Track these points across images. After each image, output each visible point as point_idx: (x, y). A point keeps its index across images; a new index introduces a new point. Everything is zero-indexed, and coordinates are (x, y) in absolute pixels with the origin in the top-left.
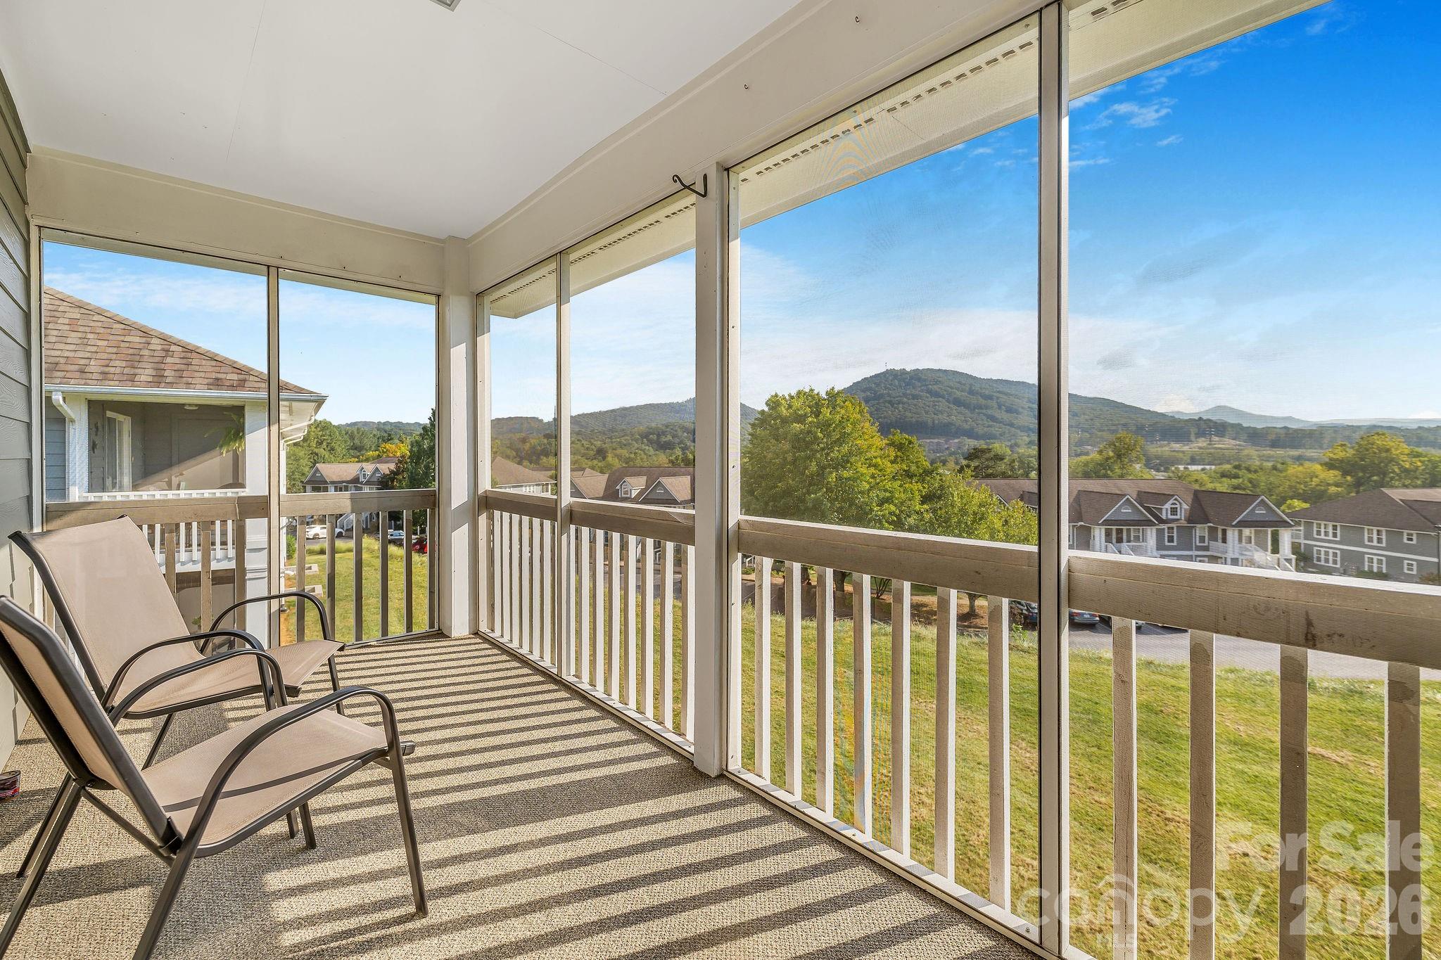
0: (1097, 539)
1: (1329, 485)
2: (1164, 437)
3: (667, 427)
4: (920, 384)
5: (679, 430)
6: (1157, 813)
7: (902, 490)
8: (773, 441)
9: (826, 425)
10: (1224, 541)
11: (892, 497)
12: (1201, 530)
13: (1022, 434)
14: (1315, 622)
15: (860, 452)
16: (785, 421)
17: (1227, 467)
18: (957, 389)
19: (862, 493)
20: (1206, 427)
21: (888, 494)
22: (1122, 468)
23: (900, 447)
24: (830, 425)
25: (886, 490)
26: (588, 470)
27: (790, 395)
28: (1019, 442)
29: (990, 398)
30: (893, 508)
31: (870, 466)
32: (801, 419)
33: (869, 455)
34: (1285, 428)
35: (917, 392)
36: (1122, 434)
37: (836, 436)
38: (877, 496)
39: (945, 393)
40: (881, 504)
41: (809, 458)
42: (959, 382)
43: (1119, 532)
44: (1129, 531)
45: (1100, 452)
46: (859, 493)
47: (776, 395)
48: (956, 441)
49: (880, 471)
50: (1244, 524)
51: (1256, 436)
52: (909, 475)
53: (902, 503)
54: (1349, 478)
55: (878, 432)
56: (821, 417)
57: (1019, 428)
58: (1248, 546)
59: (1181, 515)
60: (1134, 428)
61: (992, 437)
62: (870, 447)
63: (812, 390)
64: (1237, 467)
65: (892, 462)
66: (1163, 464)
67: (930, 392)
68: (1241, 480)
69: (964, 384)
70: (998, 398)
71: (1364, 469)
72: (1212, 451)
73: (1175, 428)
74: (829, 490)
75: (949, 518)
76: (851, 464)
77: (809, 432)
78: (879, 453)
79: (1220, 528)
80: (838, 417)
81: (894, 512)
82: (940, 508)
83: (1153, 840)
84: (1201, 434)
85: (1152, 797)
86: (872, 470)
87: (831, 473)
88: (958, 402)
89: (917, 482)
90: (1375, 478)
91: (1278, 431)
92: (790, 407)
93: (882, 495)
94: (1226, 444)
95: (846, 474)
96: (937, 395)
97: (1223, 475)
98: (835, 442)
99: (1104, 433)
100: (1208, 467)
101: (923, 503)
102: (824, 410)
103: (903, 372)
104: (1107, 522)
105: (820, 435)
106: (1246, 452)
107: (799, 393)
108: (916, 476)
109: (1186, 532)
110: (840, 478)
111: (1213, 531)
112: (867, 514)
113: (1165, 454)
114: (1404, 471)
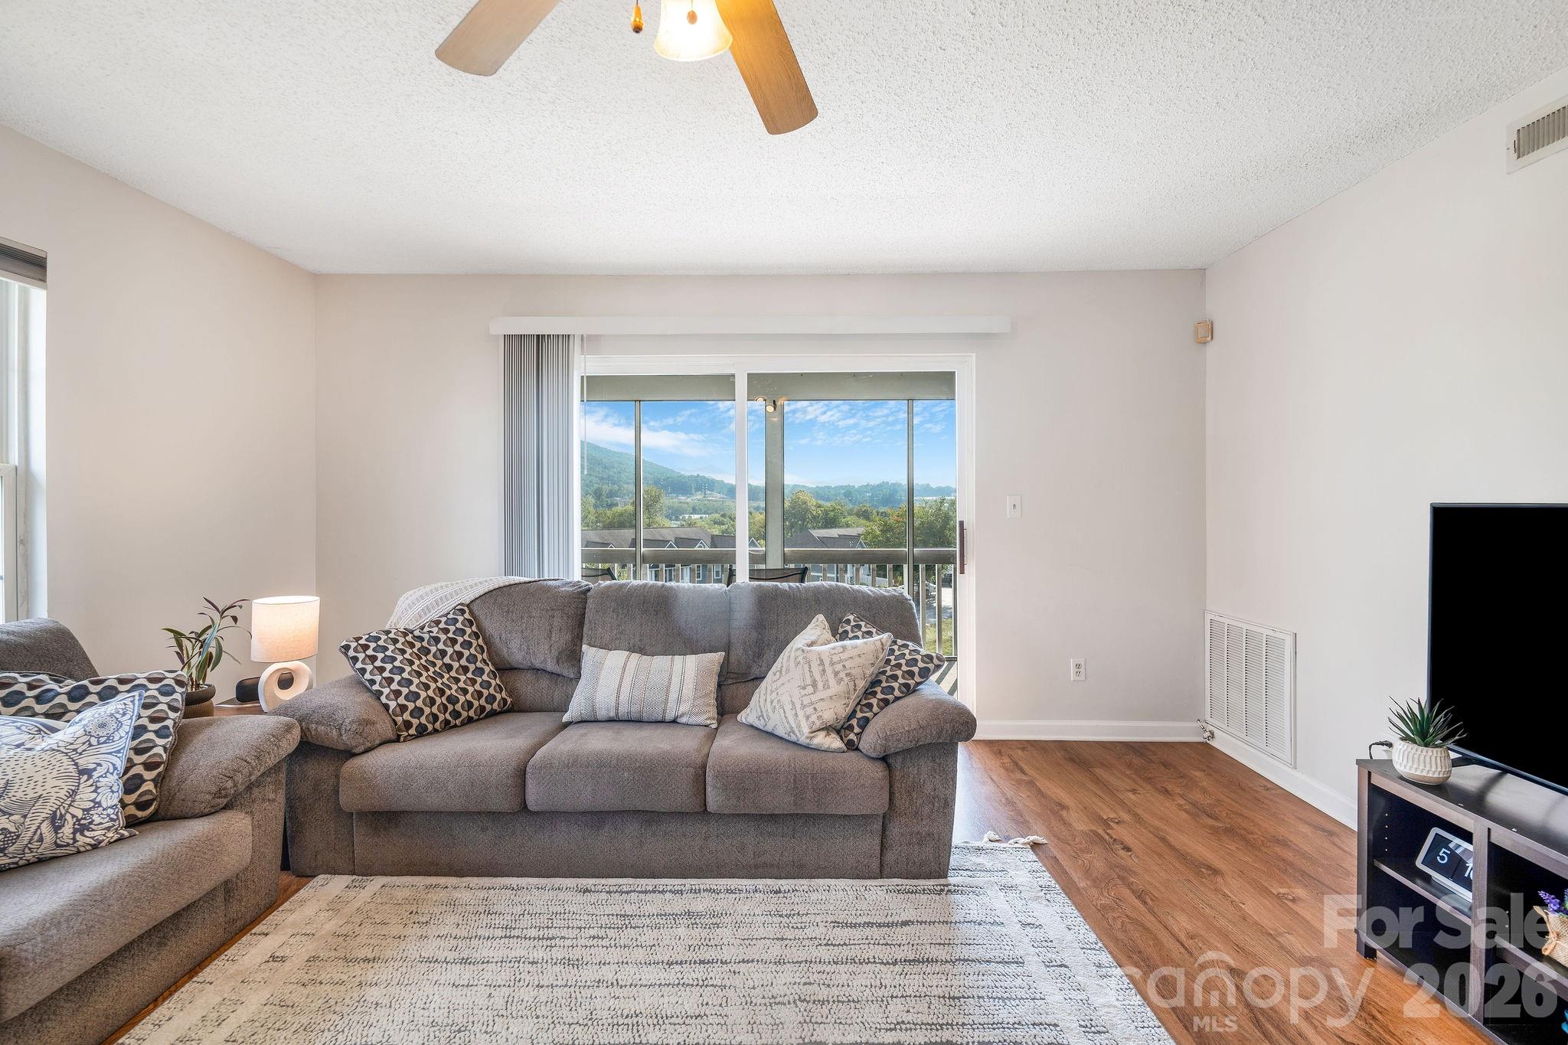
2: (674, 491)
17: (717, 516)
20: (703, 484)
71: (794, 515)
72: (706, 502)
73: (681, 486)
84: (698, 489)
97: (715, 523)
100: (705, 516)
113: (676, 505)
114: (814, 517)
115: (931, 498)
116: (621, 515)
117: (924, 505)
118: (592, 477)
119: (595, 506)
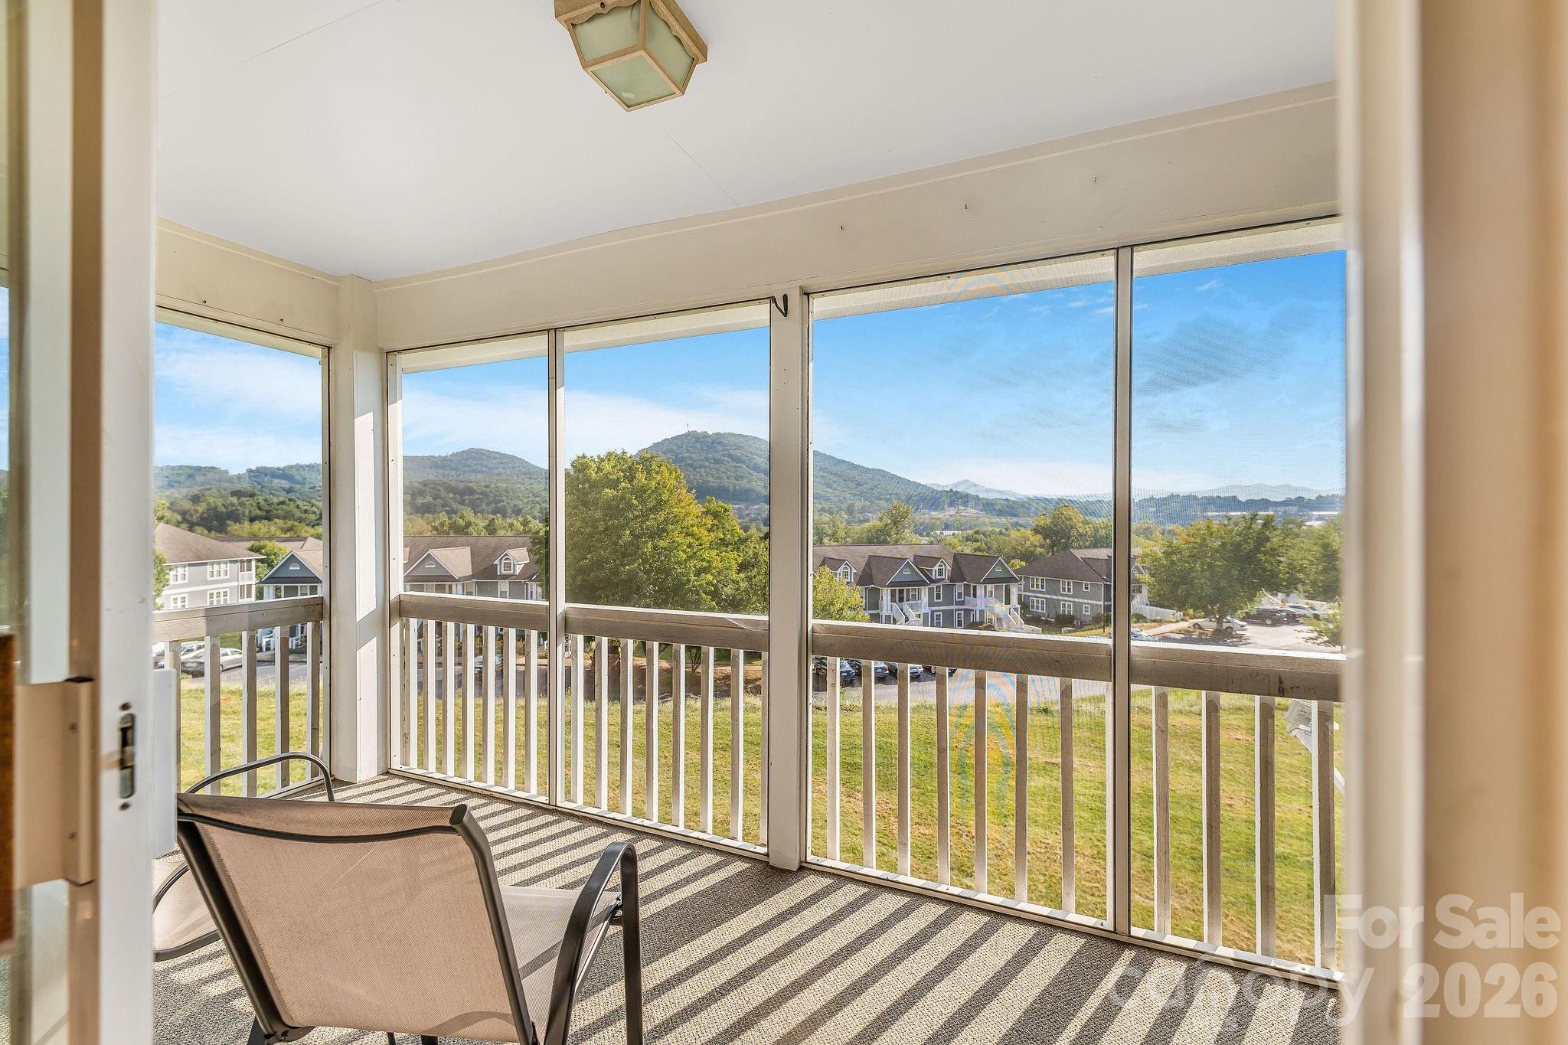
0: (885, 598)
1: (1035, 546)
2: (926, 506)
3: (425, 485)
4: (721, 449)
5: (442, 489)
6: (966, 833)
7: (719, 559)
9: (640, 493)
10: (975, 596)
11: (710, 566)
12: (959, 588)
14: (1285, 680)
15: (676, 520)
16: (595, 485)
17: (970, 532)
18: (757, 455)
19: (679, 563)
20: (957, 498)
21: (705, 564)
22: (896, 534)
23: (716, 515)
24: (645, 492)
25: (703, 560)
26: (310, 539)
27: (599, 457)
30: (711, 578)
31: (687, 534)
32: (614, 484)
33: (685, 524)
34: (1007, 499)
35: (719, 457)
36: (895, 502)
37: (651, 504)
38: (695, 566)
39: (746, 458)
40: (698, 574)
41: (623, 527)
43: (901, 592)
44: (907, 590)
45: (881, 519)
46: (676, 563)
47: (584, 457)
48: (756, 507)
49: (697, 540)
50: (988, 581)
51: (989, 506)
52: (724, 543)
53: (719, 573)
54: (1048, 540)
55: (696, 498)
56: (636, 482)
58: (990, 599)
59: (946, 575)
60: (904, 498)
62: (687, 514)
63: (624, 453)
64: (976, 532)
65: (709, 531)
66: (923, 530)
67: (730, 456)
68: (980, 544)
71: (1056, 533)
72: (958, 518)
73: (934, 499)
74: (645, 561)
76: (668, 534)
77: (623, 498)
78: (696, 521)
79: (972, 585)
80: (653, 483)
81: (711, 582)
82: (755, 576)
83: (967, 857)
84: (952, 504)
85: (960, 821)
86: (690, 539)
87: (646, 542)
88: (757, 468)
89: (732, 551)
90: (1063, 541)
91: (1002, 502)
92: (599, 469)
93: (699, 565)
94: (970, 512)
95: (662, 544)
96: (738, 460)
97: (968, 539)
98: (650, 510)
99: (881, 502)
100: (956, 532)
101: (739, 572)
102: (639, 475)
103: (705, 435)
104: (892, 584)
105: (635, 502)
106: (982, 519)
107: (610, 454)
108: (731, 544)
109: (949, 589)
110: (655, 548)
111: (967, 587)
112: (685, 585)
113: (927, 521)
114: (1081, 535)
115: (1239, 513)
116: (869, 531)
117: (1226, 522)
118: (846, 494)
119: (848, 522)
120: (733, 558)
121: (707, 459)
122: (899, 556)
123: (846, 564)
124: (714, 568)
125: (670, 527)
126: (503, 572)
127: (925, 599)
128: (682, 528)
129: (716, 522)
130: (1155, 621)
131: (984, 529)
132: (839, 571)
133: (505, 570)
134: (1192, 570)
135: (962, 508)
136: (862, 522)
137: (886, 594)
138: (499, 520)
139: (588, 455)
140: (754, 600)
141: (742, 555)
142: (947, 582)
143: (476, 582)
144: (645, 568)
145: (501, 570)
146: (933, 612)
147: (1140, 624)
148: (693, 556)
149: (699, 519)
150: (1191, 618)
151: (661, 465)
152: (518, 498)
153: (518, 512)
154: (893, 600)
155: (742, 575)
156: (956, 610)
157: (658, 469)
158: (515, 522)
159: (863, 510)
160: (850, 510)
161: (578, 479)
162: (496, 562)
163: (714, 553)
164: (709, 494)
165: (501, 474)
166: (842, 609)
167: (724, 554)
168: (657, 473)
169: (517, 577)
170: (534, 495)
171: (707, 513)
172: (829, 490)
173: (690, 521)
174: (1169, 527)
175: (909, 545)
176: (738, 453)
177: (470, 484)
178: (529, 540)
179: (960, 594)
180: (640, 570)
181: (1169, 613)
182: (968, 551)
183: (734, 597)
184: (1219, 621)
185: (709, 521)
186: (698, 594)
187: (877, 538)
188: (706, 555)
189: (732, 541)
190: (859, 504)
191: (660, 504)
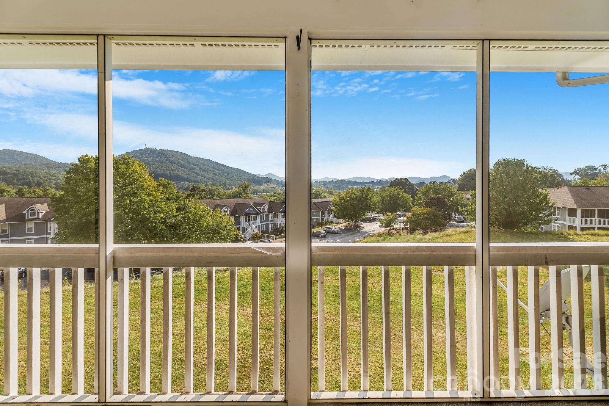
2: (255, 183)
4: (164, 156)
7: (167, 206)
8: (85, 182)
10: (277, 218)
11: (162, 210)
12: (271, 215)
13: (209, 181)
14: (547, 257)
15: (143, 189)
17: (273, 193)
18: (182, 160)
19: (145, 209)
20: (267, 180)
21: (159, 209)
22: (245, 194)
23: (164, 186)
24: (125, 175)
25: (158, 207)
28: (208, 184)
29: (196, 165)
30: (162, 215)
31: (150, 195)
33: (148, 190)
35: (162, 160)
36: (244, 182)
38: (153, 210)
39: (176, 161)
40: (155, 213)
42: (183, 157)
43: (249, 217)
44: (252, 217)
45: (238, 188)
46: (143, 209)
48: (182, 183)
49: (155, 198)
50: (282, 212)
51: (279, 184)
52: (169, 199)
53: (167, 213)
55: (154, 178)
57: (208, 178)
58: (283, 218)
59: (266, 210)
60: (247, 180)
61: (197, 181)
62: (149, 186)
64: (275, 193)
65: (161, 193)
66: (255, 192)
67: (169, 160)
68: (276, 198)
69: (185, 158)
70: (199, 166)
72: (269, 188)
73: (259, 180)
75: (190, 218)
76: (138, 195)
78: (154, 189)
79: (276, 213)
80: (130, 171)
84: (265, 182)
86: (151, 198)
87: (127, 199)
88: (182, 166)
89: (173, 203)
93: (156, 209)
94: (272, 186)
95: (135, 200)
96: (172, 162)
97: (272, 196)
98: (129, 183)
99: (238, 181)
101: (177, 212)
102: (121, 166)
103: (155, 150)
104: (245, 214)
105: (119, 179)
106: (277, 188)
108: (172, 199)
109: (267, 215)
110: (131, 202)
111: (274, 214)
112: (148, 219)
113: (256, 189)
116: (233, 193)
118: (223, 178)
119: (224, 190)
120: (174, 206)
121: (156, 161)
122: (248, 203)
123: (226, 207)
124: (164, 211)
125: (140, 192)
126: (30, 217)
127: (258, 220)
128: (146, 192)
129: (164, 189)
130: (337, 223)
131: (277, 192)
132: (223, 210)
133: (31, 216)
134: (348, 205)
135: (269, 184)
136: (229, 189)
137: (243, 219)
138: (26, 189)
139: (89, 155)
140: (184, 224)
141: (178, 204)
142: (267, 213)
143: (9, 223)
144: (125, 212)
145: (28, 216)
146: (261, 225)
147: (332, 225)
148: (153, 205)
149: (155, 188)
150: (347, 222)
151: (134, 162)
152: (40, 177)
153: (39, 184)
154: (246, 221)
155: (178, 213)
156: (270, 223)
157: (132, 164)
158: (37, 190)
159: (230, 185)
160: (225, 185)
161: (82, 167)
162: (25, 212)
163: (164, 204)
164: (160, 177)
165: (27, 164)
166: (225, 226)
167: (169, 204)
168: (132, 166)
169: (40, 219)
170: (50, 175)
171: (160, 185)
172: (215, 176)
173: (151, 189)
174: (338, 191)
175: (251, 199)
176: (172, 159)
177: (5, 169)
178: (48, 199)
179: (272, 217)
180: (123, 213)
181: (341, 220)
182: (272, 200)
183: (174, 223)
184: (355, 222)
185: (161, 189)
186: (155, 223)
187: (236, 196)
188: (160, 205)
189: (173, 198)
190: (228, 182)
191: (134, 181)
